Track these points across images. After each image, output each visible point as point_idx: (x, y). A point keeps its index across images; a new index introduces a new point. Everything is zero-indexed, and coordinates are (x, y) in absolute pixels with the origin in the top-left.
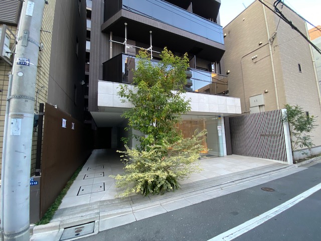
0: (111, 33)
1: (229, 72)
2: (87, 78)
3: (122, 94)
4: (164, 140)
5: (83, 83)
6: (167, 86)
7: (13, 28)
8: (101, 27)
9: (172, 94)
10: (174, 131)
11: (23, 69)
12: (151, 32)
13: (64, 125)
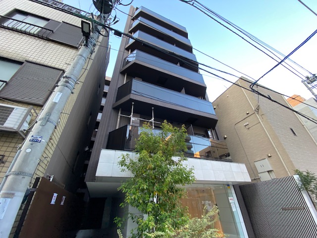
0: (120, 109)
1: (226, 136)
2: (91, 144)
3: (122, 163)
4: (167, 225)
5: (87, 149)
6: (168, 154)
7: (39, 108)
8: (113, 105)
9: (173, 162)
10: (178, 208)
11: (33, 145)
12: (153, 108)
13: (53, 202)
